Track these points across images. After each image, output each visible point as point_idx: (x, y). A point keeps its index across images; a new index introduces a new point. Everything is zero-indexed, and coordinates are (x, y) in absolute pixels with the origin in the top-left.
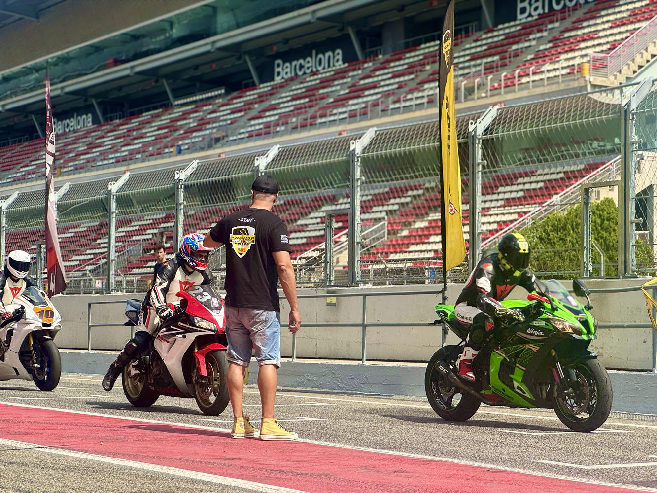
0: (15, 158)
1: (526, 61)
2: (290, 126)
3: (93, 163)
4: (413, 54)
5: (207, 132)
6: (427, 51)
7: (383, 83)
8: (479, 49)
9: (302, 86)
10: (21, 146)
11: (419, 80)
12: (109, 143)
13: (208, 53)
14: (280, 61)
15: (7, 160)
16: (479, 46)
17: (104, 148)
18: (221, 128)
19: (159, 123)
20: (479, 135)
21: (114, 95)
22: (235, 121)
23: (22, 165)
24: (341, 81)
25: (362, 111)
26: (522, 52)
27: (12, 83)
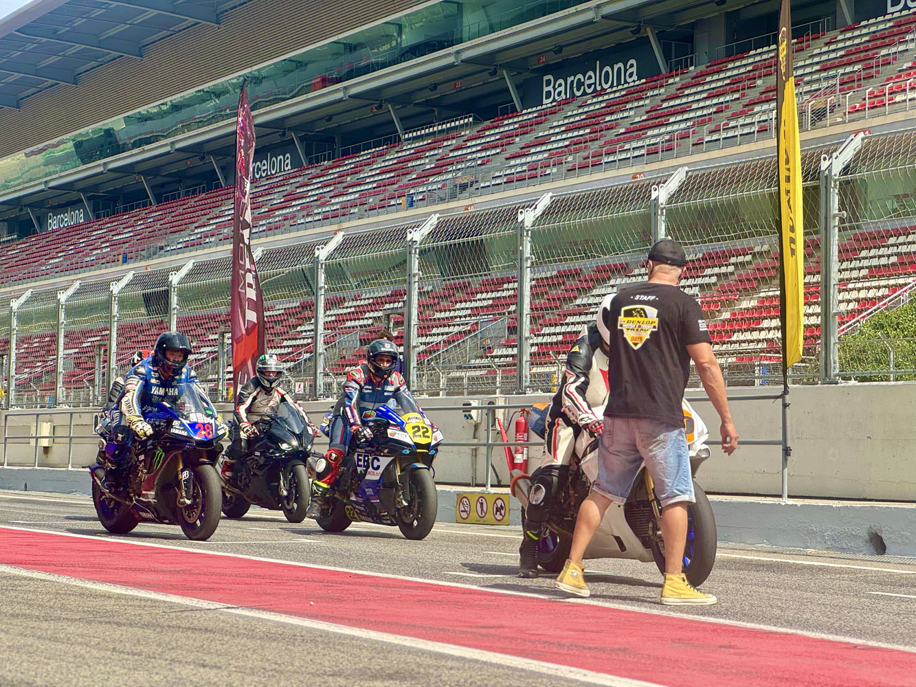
0: (188, 215)
1: (900, 71)
2: (565, 167)
3: (292, 221)
4: (738, 64)
5: (450, 176)
6: (758, 58)
7: (694, 106)
8: (832, 55)
9: (580, 111)
10: (196, 199)
11: (746, 101)
12: (314, 193)
13: (451, 66)
14: (550, 77)
15: (177, 218)
16: (834, 51)
17: (308, 200)
18: (468, 170)
19: (383, 165)
20: (835, 175)
21: (322, 126)
22: (488, 161)
23: (196, 225)
24: (636, 104)
25: (666, 145)
26: (895, 59)
27: (184, 113)
